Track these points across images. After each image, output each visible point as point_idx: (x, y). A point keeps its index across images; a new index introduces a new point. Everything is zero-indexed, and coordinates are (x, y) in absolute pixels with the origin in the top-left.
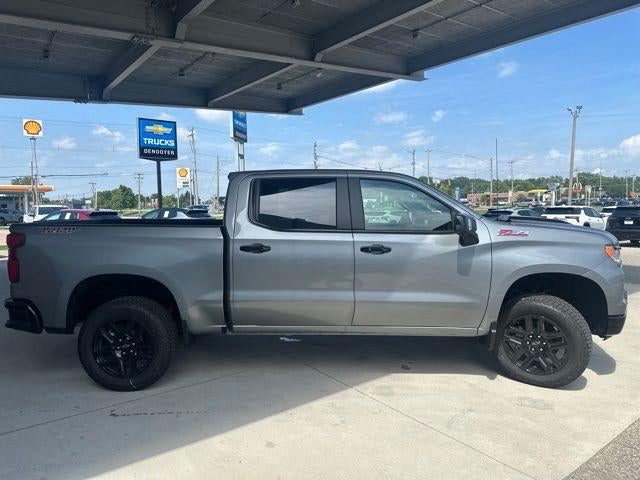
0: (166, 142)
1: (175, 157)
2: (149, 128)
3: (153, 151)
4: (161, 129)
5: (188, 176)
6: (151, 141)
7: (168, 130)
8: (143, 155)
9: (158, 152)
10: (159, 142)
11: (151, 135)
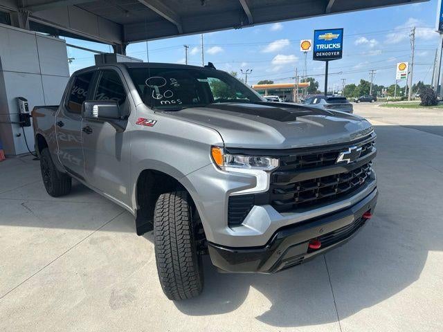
0: (334, 46)
1: (340, 56)
2: (321, 37)
3: (323, 54)
4: (330, 36)
5: (406, 70)
6: (322, 46)
7: (336, 36)
8: (315, 58)
9: (326, 54)
10: (329, 46)
11: (323, 42)
